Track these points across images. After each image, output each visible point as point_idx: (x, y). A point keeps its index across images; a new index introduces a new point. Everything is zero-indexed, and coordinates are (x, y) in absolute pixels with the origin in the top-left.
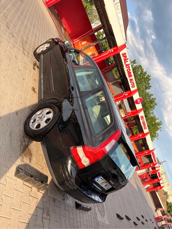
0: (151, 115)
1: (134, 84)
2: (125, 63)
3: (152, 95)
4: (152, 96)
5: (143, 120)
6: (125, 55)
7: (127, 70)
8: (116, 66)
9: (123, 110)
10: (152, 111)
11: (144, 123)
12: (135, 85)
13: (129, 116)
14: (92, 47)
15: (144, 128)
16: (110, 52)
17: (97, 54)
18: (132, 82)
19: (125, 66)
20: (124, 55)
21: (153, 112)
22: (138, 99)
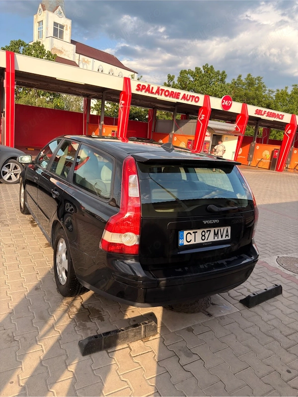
0: (272, 95)
1: (193, 96)
2: (152, 93)
3: (240, 77)
4: (242, 78)
5: (265, 113)
6: (141, 87)
7: (166, 96)
8: (155, 109)
9: (225, 136)
10: (267, 92)
11: (269, 115)
12: (196, 95)
13: (241, 132)
14: (104, 129)
15: (280, 118)
16: (122, 106)
17: (115, 128)
18: (188, 98)
19: (156, 96)
20: (139, 88)
21: (269, 91)
22: (223, 102)
